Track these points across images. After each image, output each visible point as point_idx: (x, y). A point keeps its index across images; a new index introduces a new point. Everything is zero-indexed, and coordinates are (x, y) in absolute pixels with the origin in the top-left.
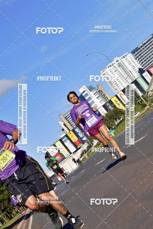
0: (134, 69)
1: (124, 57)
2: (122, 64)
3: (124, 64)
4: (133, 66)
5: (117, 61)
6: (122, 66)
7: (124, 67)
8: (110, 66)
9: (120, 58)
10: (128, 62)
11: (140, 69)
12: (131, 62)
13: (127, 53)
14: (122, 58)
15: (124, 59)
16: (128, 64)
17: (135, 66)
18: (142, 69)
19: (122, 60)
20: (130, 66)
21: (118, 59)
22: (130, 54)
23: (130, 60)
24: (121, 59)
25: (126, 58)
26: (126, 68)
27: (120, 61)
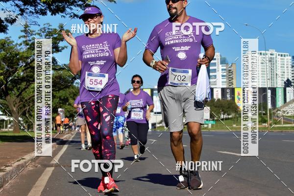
0: (283, 75)
1: (282, 56)
2: (275, 61)
3: (276, 63)
4: (284, 72)
5: (271, 54)
6: (272, 63)
7: (275, 66)
8: (261, 53)
9: (278, 53)
10: (282, 64)
11: (288, 80)
12: (285, 66)
13: (288, 54)
14: (279, 55)
15: (280, 57)
16: (280, 65)
17: (286, 74)
18: (291, 82)
19: (278, 57)
20: (281, 70)
21: (274, 52)
22: (290, 58)
23: (285, 63)
24: (277, 55)
25: (283, 57)
26: (275, 68)
27: (274, 56)
